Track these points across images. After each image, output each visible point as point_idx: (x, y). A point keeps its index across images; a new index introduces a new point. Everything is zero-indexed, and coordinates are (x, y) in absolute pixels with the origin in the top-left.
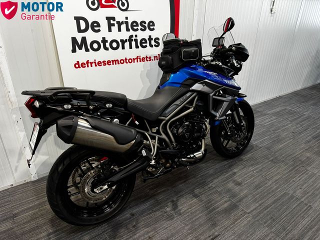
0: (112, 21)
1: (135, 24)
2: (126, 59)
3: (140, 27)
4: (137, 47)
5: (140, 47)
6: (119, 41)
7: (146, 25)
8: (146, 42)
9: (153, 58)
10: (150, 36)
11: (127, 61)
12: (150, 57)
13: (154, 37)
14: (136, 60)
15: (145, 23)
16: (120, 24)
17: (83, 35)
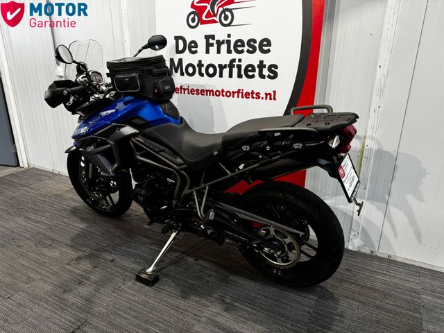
0: (210, 40)
1: (240, 42)
2: (223, 91)
3: (246, 48)
4: (240, 76)
5: (244, 76)
6: (217, 66)
7: (257, 45)
8: (254, 70)
9: (262, 95)
10: (261, 62)
11: (224, 94)
12: (258, 94)
13: (267, 63)
14: (236, 95)
15: (254, 41)
16: (219, 43)
17: (180, 56)
